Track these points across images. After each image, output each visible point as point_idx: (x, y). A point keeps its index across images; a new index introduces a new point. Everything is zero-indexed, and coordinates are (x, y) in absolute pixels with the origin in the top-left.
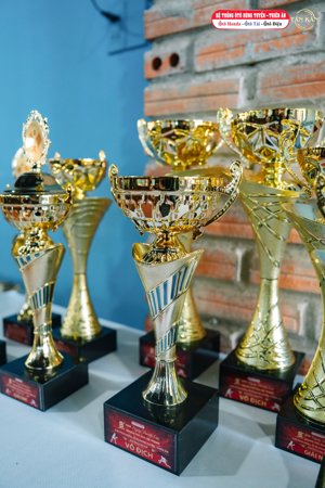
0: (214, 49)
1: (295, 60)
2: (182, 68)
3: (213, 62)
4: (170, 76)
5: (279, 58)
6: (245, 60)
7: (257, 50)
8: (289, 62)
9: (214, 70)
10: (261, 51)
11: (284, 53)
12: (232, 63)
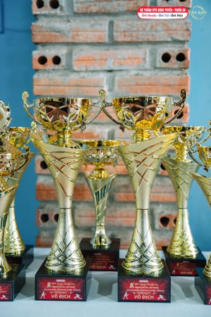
0: (86, 58)
1: (135, 72)
2: (63, 66)
3: (86, 66)
4: (54, 70)
5: (127, 70)
6: (107, 68)
7: (114, 64)
8: (132, 73)
9: (86, 71)
10: (116, 64)
11: (130, 68)
12: (98, 68)
